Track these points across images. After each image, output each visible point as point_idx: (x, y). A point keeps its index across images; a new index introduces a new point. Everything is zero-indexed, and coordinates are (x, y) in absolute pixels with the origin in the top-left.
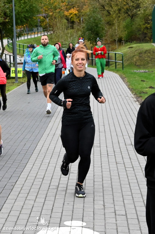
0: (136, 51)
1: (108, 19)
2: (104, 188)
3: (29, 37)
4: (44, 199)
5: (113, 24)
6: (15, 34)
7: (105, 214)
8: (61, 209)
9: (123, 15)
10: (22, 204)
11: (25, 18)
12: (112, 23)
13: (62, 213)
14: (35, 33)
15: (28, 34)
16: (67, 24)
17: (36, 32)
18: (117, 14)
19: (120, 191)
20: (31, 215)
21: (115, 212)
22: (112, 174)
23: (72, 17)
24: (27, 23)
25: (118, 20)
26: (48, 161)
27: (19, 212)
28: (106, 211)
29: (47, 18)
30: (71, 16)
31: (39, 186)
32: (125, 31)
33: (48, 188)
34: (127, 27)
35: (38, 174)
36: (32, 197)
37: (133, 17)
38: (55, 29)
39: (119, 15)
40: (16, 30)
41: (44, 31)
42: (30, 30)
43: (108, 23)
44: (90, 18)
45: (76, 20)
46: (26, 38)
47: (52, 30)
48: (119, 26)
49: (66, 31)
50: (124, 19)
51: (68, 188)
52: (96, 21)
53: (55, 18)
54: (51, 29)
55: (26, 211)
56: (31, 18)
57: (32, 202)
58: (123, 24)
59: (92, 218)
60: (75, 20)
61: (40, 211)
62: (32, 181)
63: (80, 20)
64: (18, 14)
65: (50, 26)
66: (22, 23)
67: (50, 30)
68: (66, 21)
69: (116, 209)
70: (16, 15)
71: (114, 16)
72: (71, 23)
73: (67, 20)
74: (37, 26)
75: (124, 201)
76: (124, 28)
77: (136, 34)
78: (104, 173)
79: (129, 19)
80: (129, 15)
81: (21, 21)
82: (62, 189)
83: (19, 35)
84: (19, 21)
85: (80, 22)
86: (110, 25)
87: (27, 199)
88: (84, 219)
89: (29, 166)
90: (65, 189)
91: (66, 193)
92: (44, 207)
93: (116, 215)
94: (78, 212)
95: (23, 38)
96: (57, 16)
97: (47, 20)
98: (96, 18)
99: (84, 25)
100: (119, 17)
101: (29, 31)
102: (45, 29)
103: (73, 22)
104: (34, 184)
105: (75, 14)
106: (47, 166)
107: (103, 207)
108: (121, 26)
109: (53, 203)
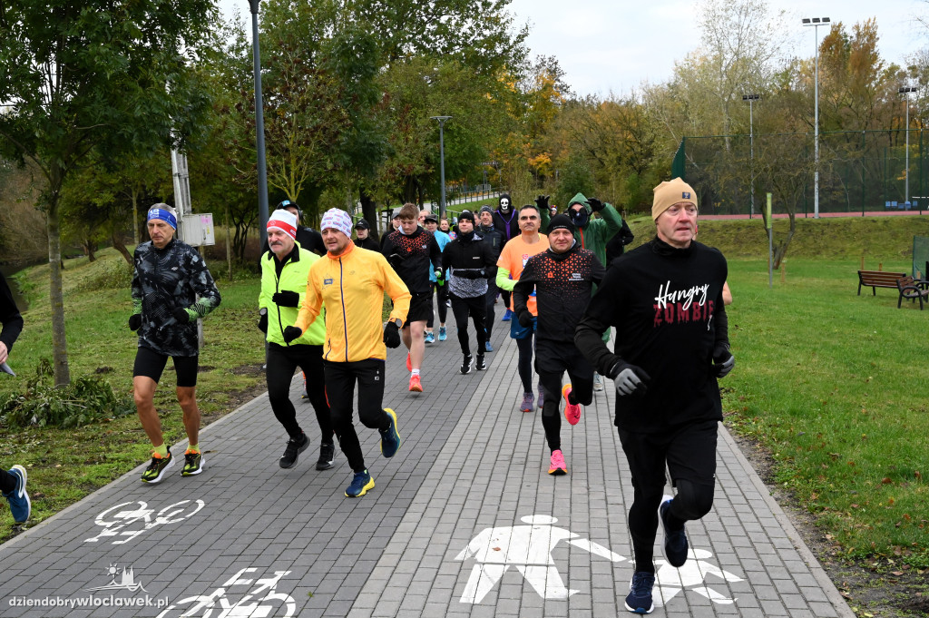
0: (645, 228)
1: (600, 173)
2: (589, 459)
3: (469, 200)
4: (488, 479)
5: (609, 182)
6: (444, 195)
7: (589, 504)
8: (517, 495)
9: (624, 168)
10: (450, 488)
11: (462, 167)
12: (606, 180)
13: (518, 501)
14: (478, 193)
15: (466, 195)
16: (532, 180)
17: (481, 193)
18: (615, 166)
19: (615, 464)
20: (466, 507)
21: (606, 500)
22: (602, 434)
23: (540, 169)
24: (464, 177)
25: (617, 176)
26: (496, 413)
27: (445, 501)
28: (591, 497)
29: (499, 168)
30: (540, 166)
31: (480, 456)
32: (629, 194)
33: (495, 459)
34: (631, 187)
35: (480, 435)
36: (466, 475)
37: (641, 170)
38: (513, 187)
39: (618, 167)
40: (446, 187)
41: (493, 191)
42: (471, 188)
43: (600, 180)
44: (570, 171)
45: (548, 174)
46: (463, 201)
47: (507, 190)
48: (617, 186)
49: (530, 191)
50: (627, 174)
51: (529, 458)
52: (580, 177)
53: (513, 169)
54: (505, 187)
55: (457, 500)
56: (472, 169)
57: (467, 484)
58: (625, 182)
59: (568, 510)
60: (546, 174)
61: (481, 498)
62: (469, 447)
63: (553, 174)
64: (450, 161)
65: (503, 182)
66: (456, 177)
67: (503, 190)
68: (530, 175)
69: (608, 494)
70: (445, 162)
71: (610, 168)
72: (539, 178)
73: (533, 173)
74: (481, 182)
75: (620, 481)
76: (626, 189)
77: (646, 200)
78: (589, 433)
79: (634, 175)
80: (635, 168)
81: (454, 173)
82: (519, 460)
83: (451, 197)
84: (451, 173)
85: (554, 177)
86: (604, 183)
87: (460, 478)
88: (554, 512)
89: (463, 422)
90: (524, 460)
91: (525, 467)
92: (488, 492)
93: (607, 504)
94: (545, 500)
95: (457, 202)
96: (516, 165)
97: (499, 173)
98: (580, 171)
99: (561, 182)
100: (619, 170)
101: (468, 189)
102: (496, 188)
103: (542, 177)
104: (472, 452)
105: (547, 164)
106: (494, 421)
107: (586, 490)
108: (622, 186)
109: (502, 485)
